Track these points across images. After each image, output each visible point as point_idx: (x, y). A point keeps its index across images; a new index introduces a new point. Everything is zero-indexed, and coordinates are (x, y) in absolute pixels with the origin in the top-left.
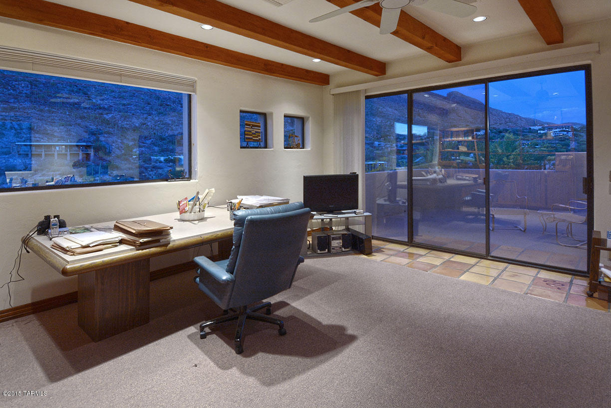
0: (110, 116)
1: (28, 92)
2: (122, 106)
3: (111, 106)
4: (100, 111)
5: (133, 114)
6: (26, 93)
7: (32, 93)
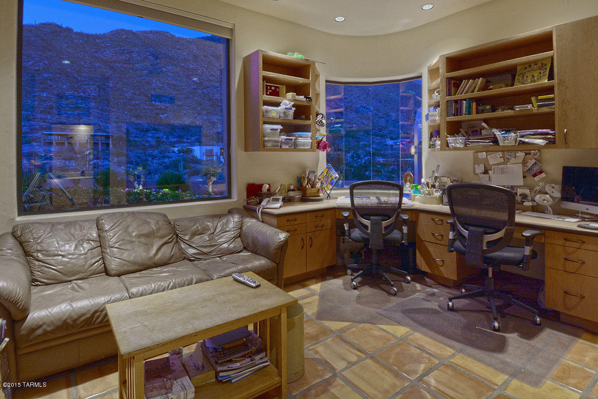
0: (165, 115)
1: (96, 95)
2: (177, 107)
3: (167, 107)
4: (157, 111)
5: (185, 114)
6: (93, 95)
7: (99, 96)
